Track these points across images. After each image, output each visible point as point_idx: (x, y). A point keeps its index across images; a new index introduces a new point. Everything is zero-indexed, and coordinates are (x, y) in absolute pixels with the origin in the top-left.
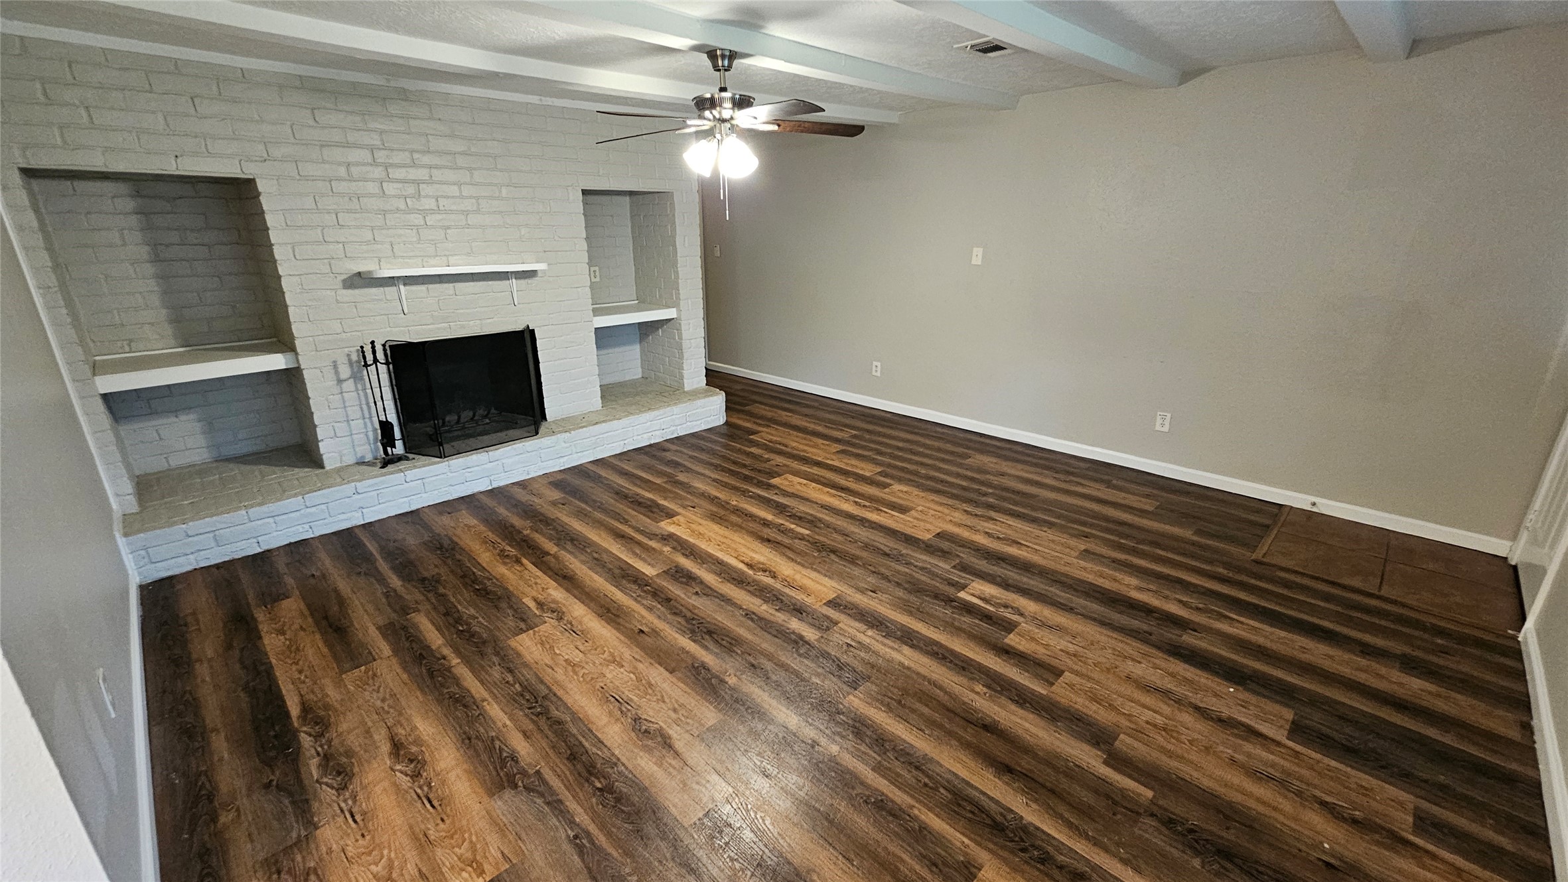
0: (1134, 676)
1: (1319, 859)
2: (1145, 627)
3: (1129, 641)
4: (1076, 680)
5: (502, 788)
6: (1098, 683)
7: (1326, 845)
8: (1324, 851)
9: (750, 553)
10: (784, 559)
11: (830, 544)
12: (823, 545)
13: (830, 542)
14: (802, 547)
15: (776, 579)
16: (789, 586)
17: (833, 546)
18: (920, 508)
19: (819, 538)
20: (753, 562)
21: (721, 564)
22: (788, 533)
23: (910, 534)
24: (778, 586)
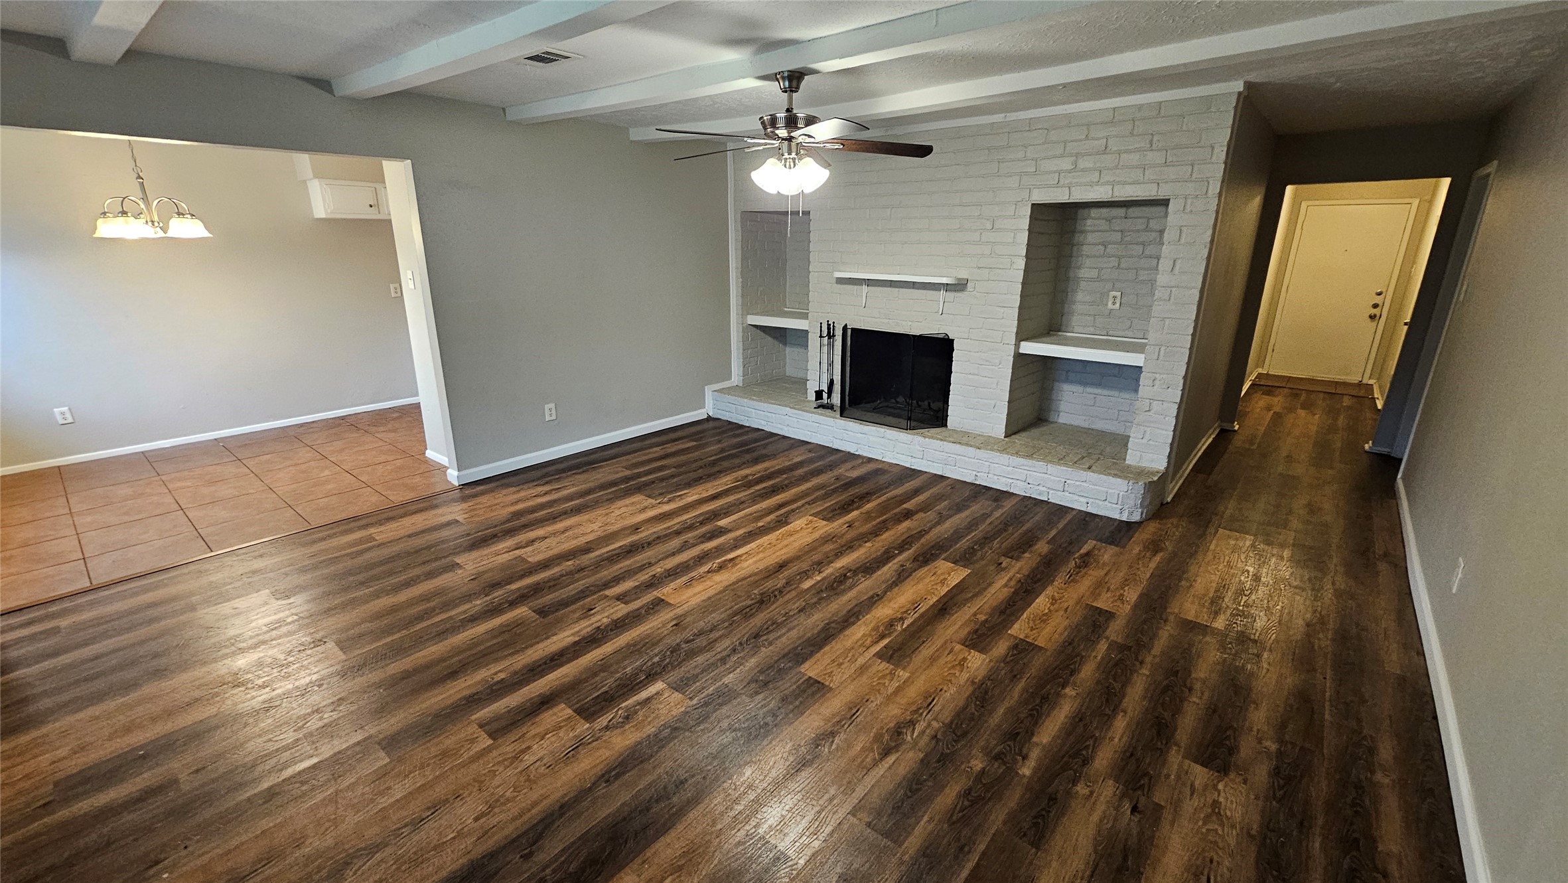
0: (458, 803)
1: (165, 859)
2: (542, 857)
3: (519, 822)
4: (477, 748)
6: (463, 765)
7: (165, 876)
8: (165, 870)
9: (754, 559)
10: (743, 576)
11: (778, 600)
12: (775, 596)
13: (781, 601)
14: (769, 584)
15: (705, 573)
16: (692, 579)
17: (774, 602)
18: (904, 674)
19: (794, 593)
20: (737, 561)
21: (736, 547)
22: (802, 575)
23: (813, 660)
24: (693, 574)
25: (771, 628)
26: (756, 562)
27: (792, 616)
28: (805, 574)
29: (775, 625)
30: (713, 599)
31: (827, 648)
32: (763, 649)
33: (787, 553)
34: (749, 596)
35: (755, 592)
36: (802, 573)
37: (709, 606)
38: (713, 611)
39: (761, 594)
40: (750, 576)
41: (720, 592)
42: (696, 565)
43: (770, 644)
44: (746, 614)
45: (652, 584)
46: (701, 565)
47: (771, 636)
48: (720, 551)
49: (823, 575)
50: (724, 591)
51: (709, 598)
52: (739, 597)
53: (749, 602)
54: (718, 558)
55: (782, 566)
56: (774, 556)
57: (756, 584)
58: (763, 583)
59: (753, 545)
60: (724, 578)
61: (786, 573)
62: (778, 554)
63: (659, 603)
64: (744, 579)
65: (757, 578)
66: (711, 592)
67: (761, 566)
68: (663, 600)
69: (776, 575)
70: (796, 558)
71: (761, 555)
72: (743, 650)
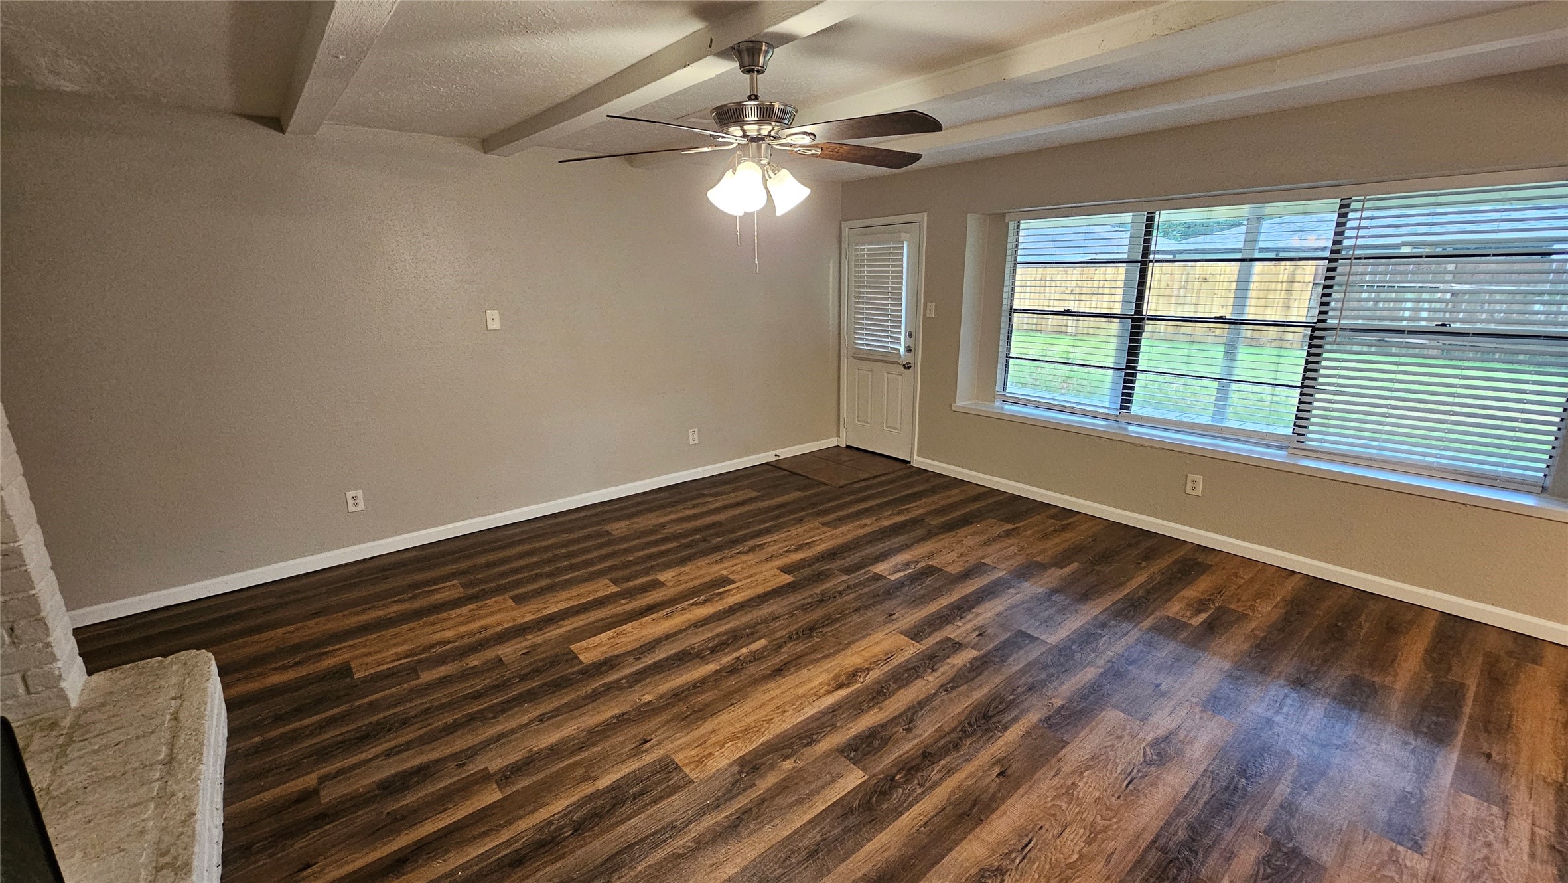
5: (1307, 861)
9: (811, 685)
10: (828, 661)
11: (796, 629)
12: (797, 633)
13: (792, 629)
14: (801, 647)
15: (873, 669)
16: (887, 660)
17: (800, 628)
18: (725, 572)
19: (778, 635)
20: (833, 684)
21: (834, 710)
22: (761, 656)
23: (781, 584)
24: (887, 668)
25: (808, 606)
26: (810, 680)
27: (787, 614)
28: (756, 657)
29: (804, 608)
30: (861, 635)
31: (768, 589)
32: (818, 592)
33: (766, 692)
34: (824, 635)
35: (817, 640)
36: (759, 659)
37: (863, 631)
38: (859, 624)
39: (811, 636)
40: (819, 659)
41: (854, 642)
42: (886, 682)
43: (811, 595)
44: (829, 620)
45: (931, 660)
46: (878, 682)
47: (810, 600)
48: (856, 706)
49: (736, 654)
50: (849, 644)
51: (864, 637)
52: (833, 635)
53: (825, 630)
54: (858, 691)
55: (779, 671)
56: (784, 688)
57: (814, 649)
58: (807, 650)
59: (810, 711)
60: (850, 659)
61: (777, 660)
62: (778, 691)
63: (916, 634)
64: (826, 657)
65: (813, 657)
66: (863, 643)
67: (804, 673)
68: (911, 639)
69: (790, 659)
70: (758, 681)
71: (801, 691)
72: (834, 593)
